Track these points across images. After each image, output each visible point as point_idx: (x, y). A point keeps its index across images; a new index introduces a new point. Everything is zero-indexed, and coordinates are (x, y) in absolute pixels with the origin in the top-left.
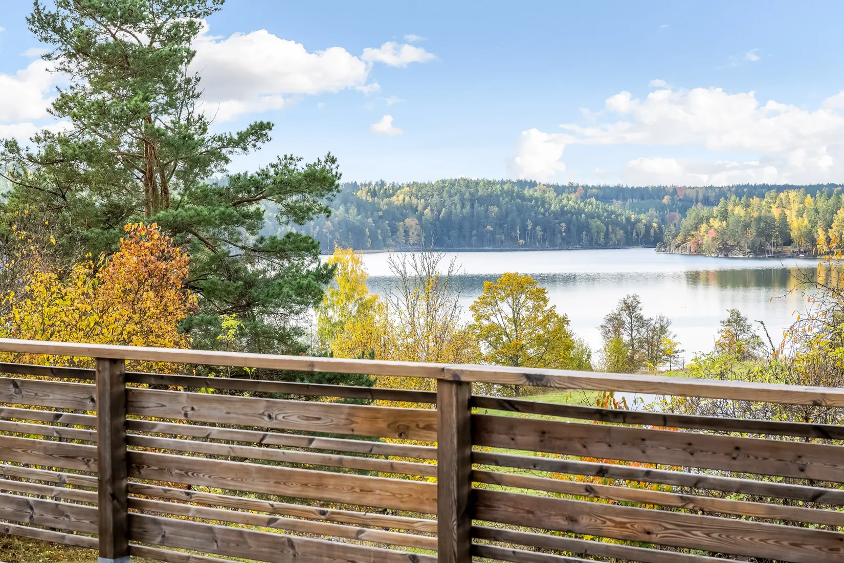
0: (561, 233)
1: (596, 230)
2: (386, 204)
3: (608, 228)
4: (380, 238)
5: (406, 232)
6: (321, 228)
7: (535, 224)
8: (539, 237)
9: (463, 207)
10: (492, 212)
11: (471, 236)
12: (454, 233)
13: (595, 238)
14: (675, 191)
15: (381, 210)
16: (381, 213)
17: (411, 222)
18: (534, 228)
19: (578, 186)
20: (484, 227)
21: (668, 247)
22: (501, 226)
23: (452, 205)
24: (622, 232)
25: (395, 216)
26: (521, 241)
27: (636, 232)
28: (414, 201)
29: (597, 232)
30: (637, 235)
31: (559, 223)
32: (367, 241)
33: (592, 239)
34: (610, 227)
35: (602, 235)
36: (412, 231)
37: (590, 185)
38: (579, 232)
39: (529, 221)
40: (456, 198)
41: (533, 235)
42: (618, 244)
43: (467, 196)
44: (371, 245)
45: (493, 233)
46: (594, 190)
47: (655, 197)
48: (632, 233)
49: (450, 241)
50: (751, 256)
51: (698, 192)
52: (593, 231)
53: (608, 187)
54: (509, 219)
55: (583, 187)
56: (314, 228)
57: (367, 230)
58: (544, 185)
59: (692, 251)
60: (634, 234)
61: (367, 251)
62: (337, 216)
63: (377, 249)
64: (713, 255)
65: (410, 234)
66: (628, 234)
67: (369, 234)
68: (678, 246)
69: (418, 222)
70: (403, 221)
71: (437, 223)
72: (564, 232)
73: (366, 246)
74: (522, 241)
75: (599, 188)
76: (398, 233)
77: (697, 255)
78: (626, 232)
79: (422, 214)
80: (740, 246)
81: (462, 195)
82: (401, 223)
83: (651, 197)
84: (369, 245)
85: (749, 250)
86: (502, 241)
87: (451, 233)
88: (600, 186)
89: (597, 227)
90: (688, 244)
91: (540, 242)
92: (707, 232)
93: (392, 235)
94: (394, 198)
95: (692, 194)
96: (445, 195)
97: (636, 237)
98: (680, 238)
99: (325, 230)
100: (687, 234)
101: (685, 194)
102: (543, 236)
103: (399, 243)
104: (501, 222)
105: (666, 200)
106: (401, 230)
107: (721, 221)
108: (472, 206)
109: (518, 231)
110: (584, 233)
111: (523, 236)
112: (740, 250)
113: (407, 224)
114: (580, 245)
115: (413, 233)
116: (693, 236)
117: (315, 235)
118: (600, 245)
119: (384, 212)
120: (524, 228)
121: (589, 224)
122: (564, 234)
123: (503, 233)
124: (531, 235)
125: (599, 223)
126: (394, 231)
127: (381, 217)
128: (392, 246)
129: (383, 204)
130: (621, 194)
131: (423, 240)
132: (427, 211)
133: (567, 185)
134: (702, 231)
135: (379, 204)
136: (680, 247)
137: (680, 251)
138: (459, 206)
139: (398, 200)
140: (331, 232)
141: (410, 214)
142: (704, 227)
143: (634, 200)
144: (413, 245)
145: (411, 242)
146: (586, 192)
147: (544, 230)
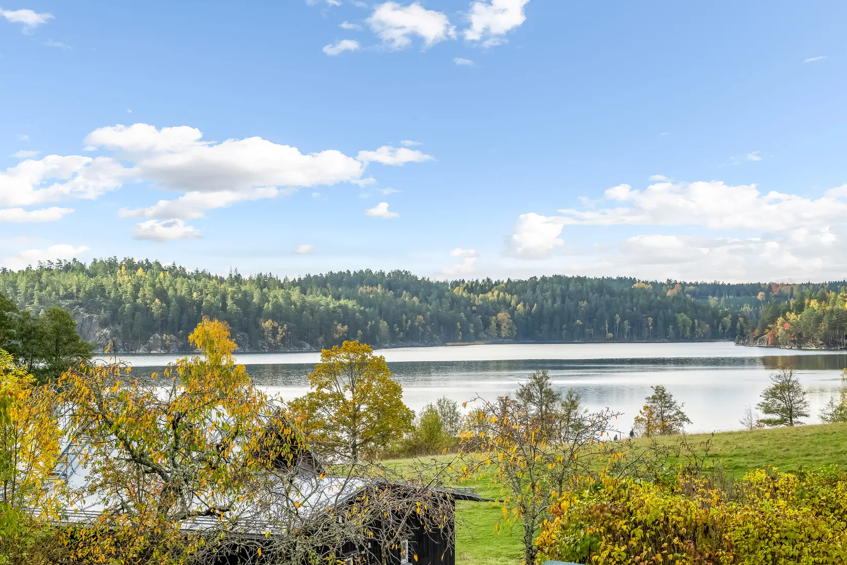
0: (648, 326)
1: (682, 324)
2: (481, 300)
3: (694, 323)
4: (472, 331)
5: (498, 326)
6: (413, 322)
7: (623, 318)
8: (626, 330)
9: (554, 301)
10: (582, 307)
11: (561, 329)
12: (545, 327)
13: (681, 331)
14: (770, 287)
15: (475, 305)
16: (474, 308)
17: (503, 316)
18: (622, 322)
19: (676, 283)
20: (574, 321)
21: (746, 340)
22: (590, 320)
23: (543, 300)
24: (708, 325)
25: (487, 311)
26: (609, 334)
27: (722, 326)
28: (508, 297)
29: (684, 326)
30: (724, 328)
31: (647, 317)
32: (459, 334)
33: (678, 333)
34: (696, 321)
35: (688, 329)
36: (504, 324)
37: (688, 282)
38: (666, 325)
39: (617, 316)
40: (548, 294)
41: (621, 329)
42: (704, 338)
43: (558, 291)
44: (462, 338)
45: (583, 327)
46: (692, 287)
47: (751, 293)
48: (718, 327)
49: (541, 335)
50: (823, 348)
51: (792, 289)
52: (679, 325)
53: (705, 284)
54: (598, 313)
55: (680, 283)
56: (407, 322)
57: (458, 324)
58: (643, 282)
59: (769, 343)
60: (720, 328)
61: (458, 343)
62: (430, 311)
63: (469, 342)
64: (787, 347)
65: (502, 328)
66: (714, 328)
67: (460, 327)
68: (756, 339)
69: (509, 316)
70: (496, 315)
71: (529, 317)
72: (652, 325)
73: (457, 338)
74: (611, 335)
75: (696, 285)
76: (490, 327)
77: (774, 347)
78: (712, 326)
79: (515, 309)
80: (813, 338)
81: (553, 290)
82: (494, 318)
83: (747, 294)
84: (460, 338)
85: (821, 342)
86: (591, 335)
87: (542, 327)
88: (697, 283)
89: (684, 321)
90: (766, 336)
91: (628, 335)
92: (782, 325)
93: (485, 328)
94: (489, 294)
95: (787, 291)
96: (538, 291)
97: (722, 331)
98: (757, 332)
99: (416, 324)
100: (765, 326)
101: (780, 291)
102: (631, 330)
103: (492, 337)
104: (591, 317)
105: (761, 296)
106: (494, 324)
107: (796, 314)
108: (563, 302)
109: (607, 325)
110: (671, 327)
111: (611, 330)
112: (813, 342)
113: (499, 318)
114: (667, 338)
115: (505, 327)
116: (770, 329)
117: (407, 328)
118: (686, 338)
119: (477, 307)
120: (612, 322)
121: (675, 318)
122: (651, 328)
123: (592, 327)
124: (619, 330)
125: (685, 317)
126: (487, 324)
127: (474, 312)
128: (485, 339)
129: (478, 299)
130: (718, 290)
131: (515, 333)
132: (520, 306)
133: (665, 282)
134: (779, 324)
135: (475, 300)
136: (758, 340)
137: (758, 343)
138: (550, 301)
139: (492, 296)
140: (424, 326)
141: (503, 309)
142: (780, 319)
143: (730, 297)
144: (505, 338)
145: (503, 336)
146: (683, 289)
147: (632, 324)
